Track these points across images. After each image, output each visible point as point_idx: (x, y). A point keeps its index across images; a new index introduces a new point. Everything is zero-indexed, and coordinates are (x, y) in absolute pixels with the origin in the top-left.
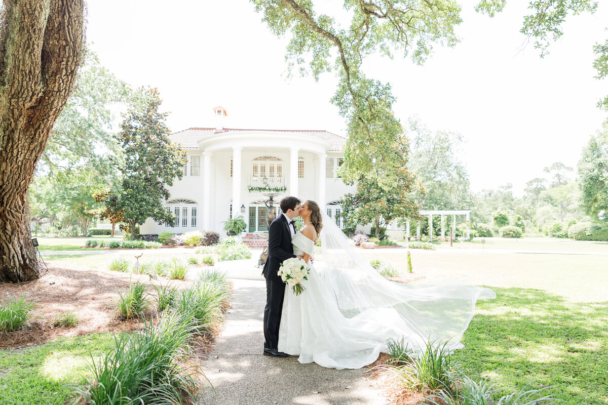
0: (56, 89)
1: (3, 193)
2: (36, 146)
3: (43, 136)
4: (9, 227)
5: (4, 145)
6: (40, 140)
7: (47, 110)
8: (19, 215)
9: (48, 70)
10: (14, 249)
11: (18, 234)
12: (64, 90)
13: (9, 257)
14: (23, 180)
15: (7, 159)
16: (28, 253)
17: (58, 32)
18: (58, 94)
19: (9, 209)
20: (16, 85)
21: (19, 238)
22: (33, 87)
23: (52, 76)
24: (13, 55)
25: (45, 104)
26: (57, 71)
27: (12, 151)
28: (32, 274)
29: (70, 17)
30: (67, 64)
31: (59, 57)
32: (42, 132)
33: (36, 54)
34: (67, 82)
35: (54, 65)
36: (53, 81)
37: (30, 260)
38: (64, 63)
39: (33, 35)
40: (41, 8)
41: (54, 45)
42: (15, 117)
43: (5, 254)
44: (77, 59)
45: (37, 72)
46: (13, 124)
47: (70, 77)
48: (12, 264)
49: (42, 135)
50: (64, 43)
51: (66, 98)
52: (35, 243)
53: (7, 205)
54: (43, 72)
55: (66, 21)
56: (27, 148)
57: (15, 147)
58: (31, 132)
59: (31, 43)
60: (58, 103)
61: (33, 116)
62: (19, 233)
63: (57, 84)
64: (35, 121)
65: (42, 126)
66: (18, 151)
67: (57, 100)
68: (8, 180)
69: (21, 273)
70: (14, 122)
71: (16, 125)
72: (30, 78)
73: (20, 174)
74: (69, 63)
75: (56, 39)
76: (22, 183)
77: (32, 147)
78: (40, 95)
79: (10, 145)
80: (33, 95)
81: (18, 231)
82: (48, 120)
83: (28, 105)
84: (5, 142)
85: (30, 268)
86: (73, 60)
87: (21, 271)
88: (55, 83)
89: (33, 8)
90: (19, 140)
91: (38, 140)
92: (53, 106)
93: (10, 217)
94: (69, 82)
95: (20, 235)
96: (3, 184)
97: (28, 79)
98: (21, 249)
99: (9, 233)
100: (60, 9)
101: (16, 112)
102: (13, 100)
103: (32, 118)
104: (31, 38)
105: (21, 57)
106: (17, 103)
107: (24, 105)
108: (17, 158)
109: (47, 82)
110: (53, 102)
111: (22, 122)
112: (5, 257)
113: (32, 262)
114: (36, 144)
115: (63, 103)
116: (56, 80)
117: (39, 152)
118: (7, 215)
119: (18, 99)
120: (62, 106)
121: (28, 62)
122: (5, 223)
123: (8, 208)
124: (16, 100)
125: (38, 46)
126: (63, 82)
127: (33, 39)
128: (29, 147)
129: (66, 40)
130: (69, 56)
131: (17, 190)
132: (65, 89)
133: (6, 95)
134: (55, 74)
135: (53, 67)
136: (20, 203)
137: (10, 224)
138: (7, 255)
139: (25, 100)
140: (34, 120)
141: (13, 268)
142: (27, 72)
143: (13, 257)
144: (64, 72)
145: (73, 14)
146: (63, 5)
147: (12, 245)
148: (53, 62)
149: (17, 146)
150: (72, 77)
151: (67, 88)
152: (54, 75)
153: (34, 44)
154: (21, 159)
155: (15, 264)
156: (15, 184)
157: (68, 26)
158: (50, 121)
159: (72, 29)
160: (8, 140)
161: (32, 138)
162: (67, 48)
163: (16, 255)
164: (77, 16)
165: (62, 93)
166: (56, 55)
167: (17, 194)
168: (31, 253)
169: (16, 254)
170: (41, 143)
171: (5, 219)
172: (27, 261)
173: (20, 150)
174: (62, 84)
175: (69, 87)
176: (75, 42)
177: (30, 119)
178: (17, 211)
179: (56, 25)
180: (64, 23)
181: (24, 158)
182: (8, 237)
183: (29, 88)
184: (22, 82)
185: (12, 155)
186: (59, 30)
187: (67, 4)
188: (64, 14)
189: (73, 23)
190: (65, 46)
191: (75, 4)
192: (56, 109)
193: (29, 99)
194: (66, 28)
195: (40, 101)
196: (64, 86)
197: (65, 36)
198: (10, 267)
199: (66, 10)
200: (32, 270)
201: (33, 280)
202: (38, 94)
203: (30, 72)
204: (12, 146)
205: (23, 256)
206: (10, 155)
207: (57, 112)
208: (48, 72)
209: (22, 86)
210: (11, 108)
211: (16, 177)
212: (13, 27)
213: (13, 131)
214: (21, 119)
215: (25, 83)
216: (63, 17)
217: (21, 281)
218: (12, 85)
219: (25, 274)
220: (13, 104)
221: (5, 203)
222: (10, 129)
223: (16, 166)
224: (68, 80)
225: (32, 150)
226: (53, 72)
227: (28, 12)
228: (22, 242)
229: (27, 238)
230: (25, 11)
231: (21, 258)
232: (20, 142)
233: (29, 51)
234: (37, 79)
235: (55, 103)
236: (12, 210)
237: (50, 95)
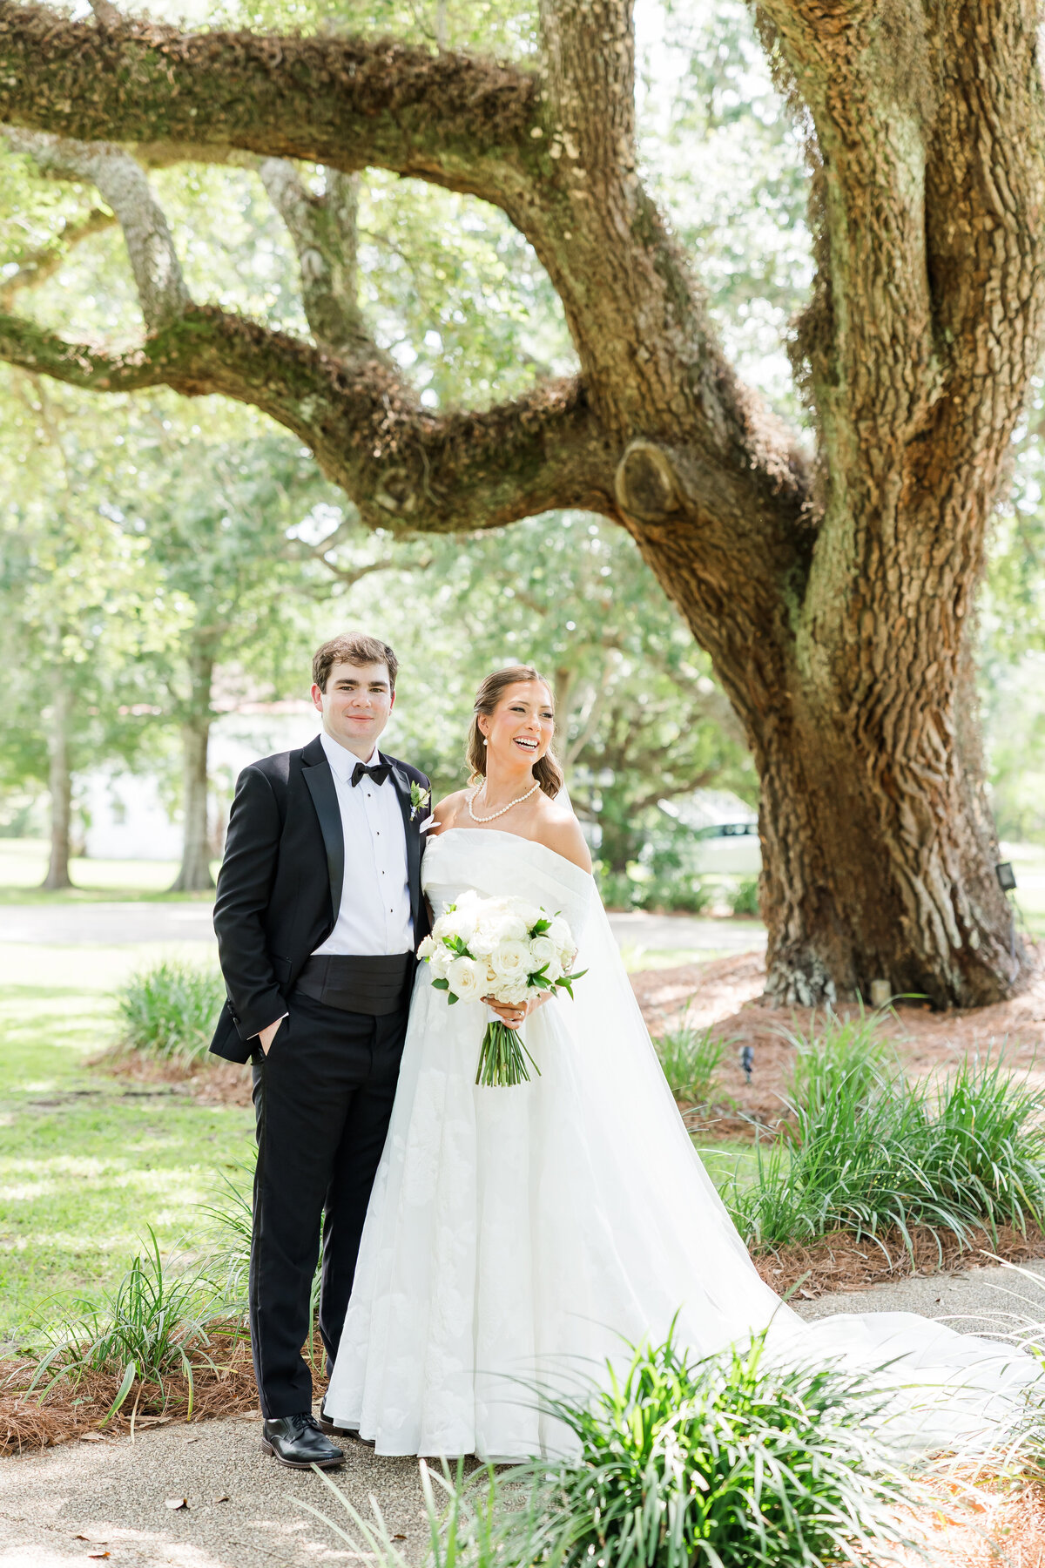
0: (981, 369)
1: (879, 710)
2: (952, 552)
3: (969, 518)
4: (909, 820)
5: (860, 560)
6: (960, 531)
7: (965, 438)
8: (938, 779)
9: (951, 316)
10: (931, 894)
11: (941, 845)
12: (1007, 368)
13: (918, 922)
14: (929, 664)
15: (873, 600)
16: (978, 912)
17: (966, 196)
18: (989, 382)
19: (904, 761)
20: (863, 381)
21: (944, 860)
22: (910, 379)
23: (962, 332)
24: (847, 296)
25: (954, 420)
26: (976, 316)
27: (884, 578)
28: (988, 984)
29: (995, 140)
30: (1004, 287)
31: (977, 268)
32: (963, 507)
33: (903, 285)
34: (1011, 339)
35: (965, 295)
36: (970, 346)
37: (984, 937)
38: (995, 283)
39: (883, 234)
40: (887, 161)
41: (960, 234)
42: (878, 470)
43: (904, 911)
44: (1034, 259)
45: (916, 329)
46: (875, 493)
47: (1019, 324)
48: (927, 945)
49: (963, 516)
50: (989, 223)
51: (1019, 388)
52: (1006, 880)
53: (895, 746)
54: (938, 325)
55: (986, 157)
56: (924, 560)
57: (890, 561)
58: (929, 510)
59: (883, 259)
60: (993, 409)
61: (926, 460)
62: (945, 840)
63: (982, 354)
64: (935, 478)
65: (959, 488)
66: (901, 576)
67: (988, 403)
68: (886, 667)
69: (954, 977)
70: (879, 485)
71: (883, 495)
72: (895, 355)
73: (916, 645)
74: (1011, 282)
75: (963, 215)
76: (930, 674)
77: (940, 555)
78: (935, 396)
79: (875, 556)
80: (914, 399)
81: (938, 834)
82: (973, 468)
83: (906, 431)
84: (862, 550)
85: (982, 964)
86: (1023, 265)
87: (957, 971)
88: (974, 350)
89: (868, 170)
90: (897, 539)
91: (953, 531)
92: (980, 423)
93: (909, 787)
94: (1018, 340)
95: (947, 849)
96: (875, 681)
97: (890, 360)
98: (954, 895)
99: (914, 841)
100: (963, 126)
101: (878, 459)
102: (862, 426)
103: (926, 466)
104: (881, 245)
105: (863, 302)
106: (874, 430)
107: (893, 434)
108: (901, 597)
109: (950, 355)
110: (976, 410)
111: (899, 484)
112: (905, 921)
113: (988, 944)
114: (949, 545)
115: (1014, 404)
116: (975, 341)
117: (963, 568)
118: (900, 779)
119: (874, 418)
120: (1009, 416)
121: (883, 309)
122: (898, 809)
123: (899, 755)
124: (870, 423)
125: (904, 258)
126: (998, 342)
127: (887, 245)
128: (931, 558)
129: (992, 213)
130: (1008, 259)
131: (918, 696)
132: (1010, 360)
133: (845, 411)
134: (970, 324)
135: (963, 302)
136: (937, 740)
137: (914, 809)
138: (912, 914)
139: (894, 418)
140: (934, 474)
141: (931, 959)
142: (887, 339)
143: (930, 922)
144: (998, 311)
145: (1005, 129)
146: (971, 112)
147: (925, 881)
148: (965, 289)
149: (896, 560)
150: (1026, 319)
151: (1017, 358)
152: (968, 327)
153: (890, 259)
154: (911, 596)
155: (935, 947)
156: (910, 678)
157: (992, 172)
158: (979, 471)
159: (1007, 173)
160: (868, 542)
161: (937, 529)
162: (999, 239)
163: (936, 918)
164: (1021, 130)
165: (1003, 377)
166: (968, 265)
167: (922, 709)
168: (987, 914)
169: (939, 910)
170: (966, 538)
171: (896, 794)
172: (975, 940)
173: (905, 570)
174: (997, 350)
175: (1023, 354)
176: (1020, 213)
177: (920, 470)
178: (929, 766)
179: (959, 175)
180: (980, 163)
181: (922, 594)
182: (910, 854)
183: (900, 385)
184: (878, 366)
185: (885, 589)
186: (969, 189)
187: (982, 106)
188: (978, 137)
189: (1009, 154)
190: (991, 234)
191: (1008, 96)
192: (993, 430)
193: (902, 414)
194: (989, 178)
195: (941, 412)
196: (1006, 353)
197: (987, 199)
198: (922, 957)
199: (982, 123)
200: (990, 974)
201: (989, 1004)
202: (929, 394)
203: (894, 337)
204: (882, 561)
205: (959, 920)
206: (878, 589)
207: (996, 436)
208: (950, 323)
209: (879, 381)
210: (863, 446)
211: (907, 656)
212: (837, 222)
213: (877, 515)
214: (893, 476)
215: (884, 372)
216: (975, 149)
217: (957, 1004)
218: (854, 383)
219: (967, 982)
220: (864, 434)
221: (889, 742)
222: (869, 508)
223: (901, 621)
224: (1015, 334)
225: (942, 568)
226: (964, 320)
227: (859, 182)
228: (955, 872)
229: (974, 860)
230: (851, 182)
231: (953, 930)
232: (901, 545)
233: (880, 281)
234: (919, 351)
235: (985, 411)
236: (913, 765)
237: (965, 390)
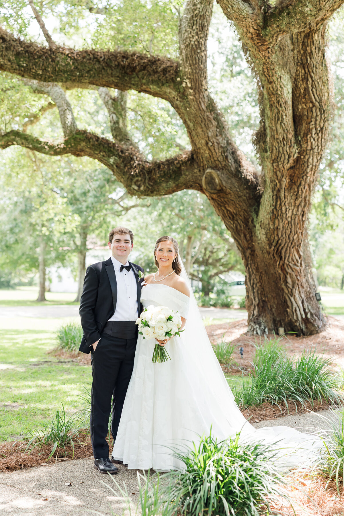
0: (309, 148)
1: (280, 248)
2: (301, 201)
3: (306, 192)
4: (289, 280)
5: (274, 204)
6: (303, 195)
7: (305, 168)
8: (298, 268)
9: (300, 132)
10: (296, 302)
11: (299, 288)
12: (317, 147)
13: (292, 310)
14: (295, 234)
15: (278, 216)
16: (310, 307)
17: (304, 97)
18: (312, 152)
19: (288, 263)
20: (274, 151)
21: (300, 292)
22: (288, 151)
23: (304, 137)
24: (269, 127)
25: (301, 163)
26: (308, 132)
27: (281, 209)
28: (313, 328)
29: (313, 81)
30: (315, 124)
31: (308, 118)
32: (304, 188)
33: (286, 123)
34: (318, 139)
35: (304, 126)
36: (306, 141)
37: (312, 315)
38: (313, 123)
39: (280, 109)
40: (281, 87)
41: (303, 108)
42: (279, 178)
43: (288, 307)
44: (324, 116)
45: (290, 136)
46: (278, 184)
47: (320, 135)
48: (295, 317)
49: (304, 191)
50: (311, 105)
51: (320, 153)
52: (318, 298)
53: (285, 259)
54: (296, 135)
55: (310, 86)
56: (293, 204)
57: (283, 204)
58: (294, 189)
59: (280, 116)
60: (313, 159)
61: (293, 175)
62: (300, 286)
63: (309, 143)
64: (296, 180)
65: (303, 183)
66: (286, 209)
67: (311, 158)
68: (282, 236)
69: (303, 326)
70: (279, 182)
71: (281, 185)
72: (284, 144)
73: (291, 229)
74: (318, 122)
75: (303, 103)
76: (295, 237)
77: (298, 202)
78: (296, 156)
79: (279, 203)
80: (289, 157)
81: (298, 284)
82: (307, 177)
83: (287, 166)
84: (275, 201)
85: (311, 323)
86: (321, 117)
87: (304, 325)
88: (307, 142)
89: (275, 90)
90: (285, 198)
91: (301, 195)
92: (309, 164)
93: (289, 271)
94: (320, 139)
95: (301, 289)
96: (279, 239)
97: (282, 145)
98: (303, 302)
99: (291, 287)
100: (303, 77)
101: (279, 174)
102: (274, 165)
103: (293, 176)
104: (279, 112)
105: (274, 128)
106: (278, 166)
107: (283, 167)
108: (286, 214)
109: (300, 144)
110: (308, 160)
111: (285, 182)
112: (288, 310)
113: (313, 317)
114: (300, 199)
115: (319, 158)
116: (307, 140)
117: (305, 206)
118: (287, 268)
119: (278, 162)
120: (317, 162)
121: (280, 130)
122: (286, 277)
123: (286, 261)
124: (277, 164)
125: (286, 115)
126: (314, 140)
127: (281, 112)
128: (295, 203)
129: (312, 102)
130: (317, 116)
131: (292, 244)
132: (318, 145)
133: (269, 160)
134: (306, 135)
135: (304, 128)
136: (297, 257)
137: (291, 277)
138: (290, 308)
139: (284, 162)
140: (295, 179)
141: (296, 321)
142: (281, 139)
143: (296, 310)
144: (314, 131)
145: (316, 77)
146: (305, 73)
147: (294, 298)
148: (304, 124)
149: (285, 204)
150: (322, 133)
151: (320, 145)
152: (305, 136)
153: (282, 116)
154: (289, 214)
155: (297, 318)
156: (289, 238)
157: (312, 90)
158: (309, 178)
159: (316, 91)
160: (277, 199)
161: (297, 195)
162: (314, 110)
163: (298, 309)
164: (320, 78)
165: (316, 150)
166: (305, 118)
167: (293, 248)
168: (313, 308)
169: (298, 307)
170: (305, 198)
171: (285, 273)
172: (309, 316)
173: (287, 207)
174: (314, 142)
175: (321, 143)
176: (320, 102)
177: (291, 178)
178: (295, 265)
179: (302, 91)
180: (308, 87)
181: (293, 214)
182: (290, 290)
183: (285, 153)
184: (279, 148)
185: (282, 212)
186: (305, 95)
187: (309, 71)
188: (308, 80)
189: (317, 85)
190: (312, 108)
191: (316, 68)
192: (313, 166)
193: (286, 161)
194: (311, 92)
195: (297, 161)
196: (316, 143)
197: (311, 98)
198: (294, 321)
199: (309, 76)
200: (314, 325)
201: (313, 334)
202: (294, 155)
203: (283, 138)
204: (281, 204)
205: (304, 310)
206: (280, 213)
207: (314, 167)
208: (300, 134)
209: (279, 151)
210: (275, 170)
211: (288, 232)
212: (267, 105)
213: (279, 191)
214: (284, 179)
215: (281, 149)
216: (307, 84)
217: (304, 335)
218: (272, 152)
219: (307, 328)
220: (275, 167)
221: (283, 257)
222: (277, 189)
223: (286, 222)
224: (319, 137)
225: (298, 206)
226: (304, 133)
227: (273, 93)
228: (303, 296)
229: (309, 292)
230: (270, 93)
231: (303, 313)
232: (286, 200)
233: (279, 122)
234: (291, 143)
235: (310, 160)
236: (290, 264)
237: (304, 154)
